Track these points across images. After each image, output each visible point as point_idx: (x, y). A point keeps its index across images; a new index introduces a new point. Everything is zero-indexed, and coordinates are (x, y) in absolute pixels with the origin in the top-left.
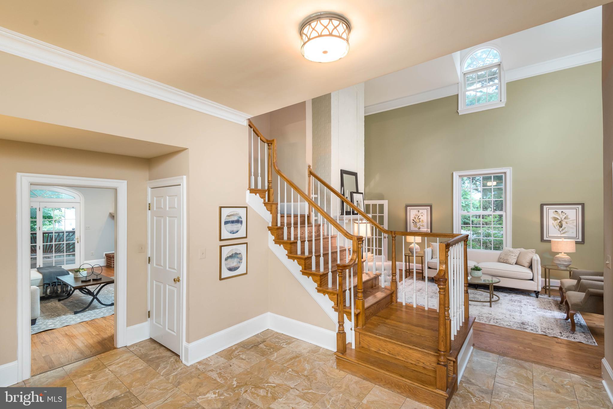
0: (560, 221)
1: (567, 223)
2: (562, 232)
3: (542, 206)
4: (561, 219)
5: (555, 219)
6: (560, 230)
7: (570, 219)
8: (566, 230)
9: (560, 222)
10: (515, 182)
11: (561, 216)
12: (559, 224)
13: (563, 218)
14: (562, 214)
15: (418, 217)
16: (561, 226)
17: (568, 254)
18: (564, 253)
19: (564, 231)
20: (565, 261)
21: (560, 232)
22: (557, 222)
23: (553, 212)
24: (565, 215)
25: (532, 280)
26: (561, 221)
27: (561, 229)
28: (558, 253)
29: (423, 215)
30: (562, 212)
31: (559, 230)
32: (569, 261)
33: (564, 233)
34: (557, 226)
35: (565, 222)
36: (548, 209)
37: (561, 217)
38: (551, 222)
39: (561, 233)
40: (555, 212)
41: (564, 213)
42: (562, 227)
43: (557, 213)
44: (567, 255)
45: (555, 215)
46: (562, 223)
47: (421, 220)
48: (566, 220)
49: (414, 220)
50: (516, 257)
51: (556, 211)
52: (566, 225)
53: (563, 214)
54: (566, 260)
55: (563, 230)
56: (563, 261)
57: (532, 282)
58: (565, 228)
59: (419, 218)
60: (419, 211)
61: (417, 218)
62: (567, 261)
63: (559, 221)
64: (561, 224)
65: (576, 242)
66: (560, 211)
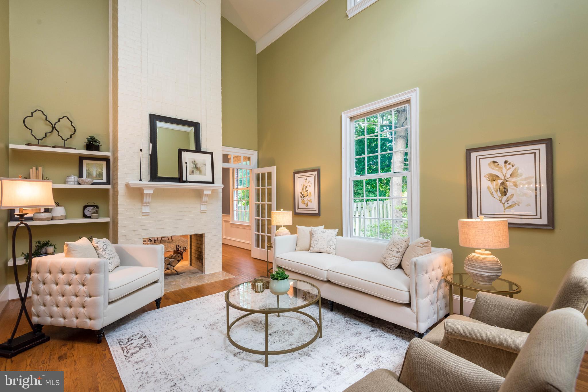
0: (502, 181)
1: (515, 185)
2: (506, 205)
3: (469, 152)
4: (505, 177)
5: (493, 178)
6: (503, 201)
7: (521, 175)
8: (514, 199)
9: (502, 184)
10: (424, 113)
11: (504, 171)
12: (501, 187)
13: (508, 176)
14: (505, 166)
15: (306, 188)
16: (504, 193)
17: (494, 252)
18: (486, 250)
19: (510, 203)
20: (486, 268)
21: (504, 204)
22: (497, 185)
23: (489, 164)
24: (512, 169)
25: (409, 305)
26: (505, 182)
27: (504, 198)
28: (473, 250)
29: (311, 185)
30: (506, 162)
31: (500, 201)
32: (493, 270)
33: (510, 206)
34: (496, 192)
35: (512, 184)
36: (480, 159)
37: (504, 174)
38: (485, 183)
39: (504, 206)
40: (492, 164)
41: (509, 164)
42: (505, 195)
43: (496, 166)
44: (492, 254)
45: (493, 169)
46: (506, 186)
47: (309, 193)
48: (513, 179)
49: (301, 193)
50: (399, 253)
51: (494, 162)
52: (514, 189)
53: (508, 166)
54: (488, 265)
55: (508, 200)
56: (480, 268)
57: (408, 309)
58: (512, 195)
59: (306, 190)
60: (306, 179)
61: (304, 190)
62: (490, 270)
63: (500, 182)
64: (505, 188)
65: (509, 224)
66: (501, 161)
